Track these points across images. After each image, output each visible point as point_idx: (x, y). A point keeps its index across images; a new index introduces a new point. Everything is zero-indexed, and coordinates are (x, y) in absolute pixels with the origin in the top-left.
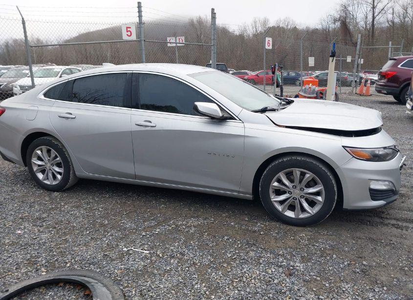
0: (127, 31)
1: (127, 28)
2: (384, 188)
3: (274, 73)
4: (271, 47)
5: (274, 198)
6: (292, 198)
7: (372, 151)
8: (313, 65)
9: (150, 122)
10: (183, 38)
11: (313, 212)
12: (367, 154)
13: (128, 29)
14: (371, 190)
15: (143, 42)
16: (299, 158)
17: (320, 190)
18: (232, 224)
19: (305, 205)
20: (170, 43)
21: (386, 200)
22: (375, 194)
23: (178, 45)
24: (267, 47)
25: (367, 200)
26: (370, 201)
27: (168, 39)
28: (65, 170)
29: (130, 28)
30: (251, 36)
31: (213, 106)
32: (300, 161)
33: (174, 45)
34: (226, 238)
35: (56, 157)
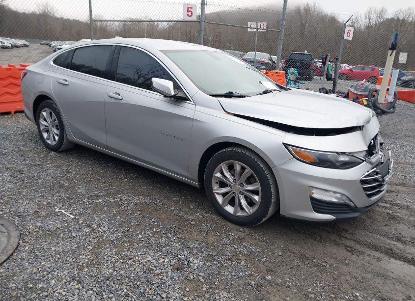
0: (188, 11)
1: (188, 8)
2: (335, 200)
3: (324, 64)
4: (351, 38)
5: (216, 190)
6: (232, 192)
7: (321, 154)
8: (405, 62)
9: (119, 94)
10: (265, 24)
11: (250, 211)
12: (313, 157)
13: (190, 9)
14: (313, 200)
15: (203, 23)
16: (239, 150)
17: (258, 188)
18: (172, 208)
19: (244, 202)
20: (251, 28)
21: (335, 215)
22: (319, 205)
23: (259, 30)
24: (346, 37)
25: (308, 210)
26: (312, 211)
27: (249, 24)
28: (60, 133)
29: (192, 8)
30: (363, 27)
31: (169, 84)
32: (240, 154)
33: (255, 30)
34: (153, 220)
35: (55, 120)
